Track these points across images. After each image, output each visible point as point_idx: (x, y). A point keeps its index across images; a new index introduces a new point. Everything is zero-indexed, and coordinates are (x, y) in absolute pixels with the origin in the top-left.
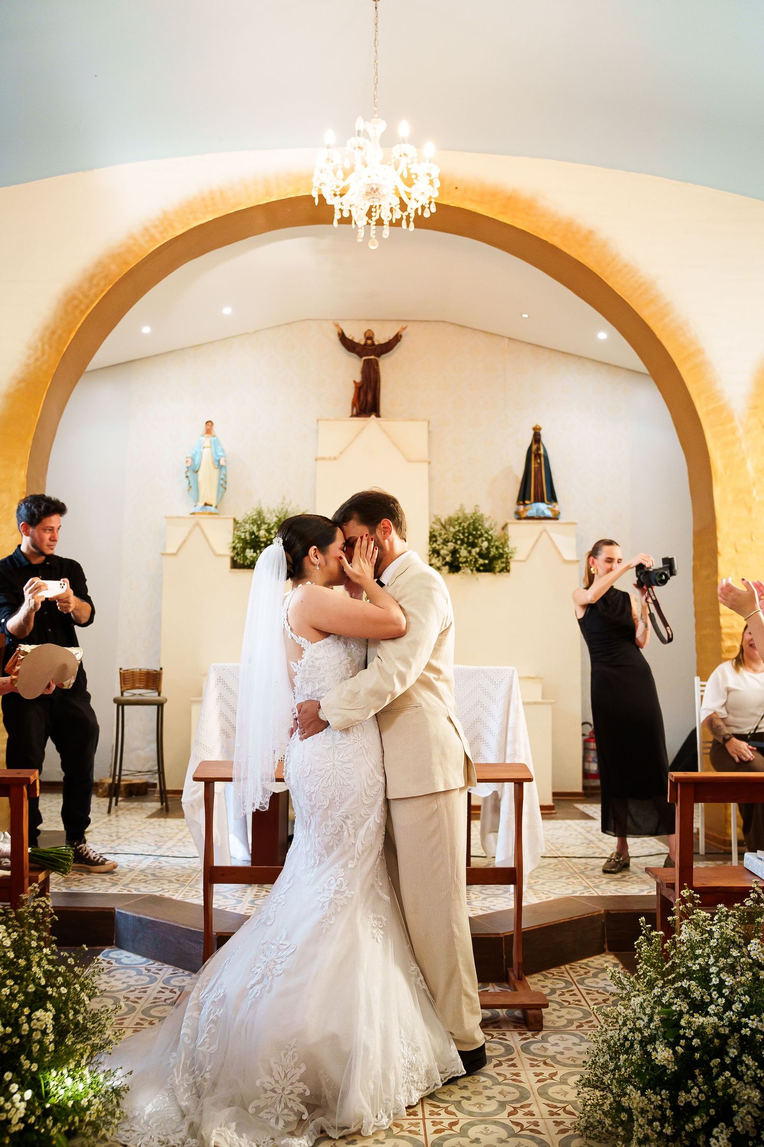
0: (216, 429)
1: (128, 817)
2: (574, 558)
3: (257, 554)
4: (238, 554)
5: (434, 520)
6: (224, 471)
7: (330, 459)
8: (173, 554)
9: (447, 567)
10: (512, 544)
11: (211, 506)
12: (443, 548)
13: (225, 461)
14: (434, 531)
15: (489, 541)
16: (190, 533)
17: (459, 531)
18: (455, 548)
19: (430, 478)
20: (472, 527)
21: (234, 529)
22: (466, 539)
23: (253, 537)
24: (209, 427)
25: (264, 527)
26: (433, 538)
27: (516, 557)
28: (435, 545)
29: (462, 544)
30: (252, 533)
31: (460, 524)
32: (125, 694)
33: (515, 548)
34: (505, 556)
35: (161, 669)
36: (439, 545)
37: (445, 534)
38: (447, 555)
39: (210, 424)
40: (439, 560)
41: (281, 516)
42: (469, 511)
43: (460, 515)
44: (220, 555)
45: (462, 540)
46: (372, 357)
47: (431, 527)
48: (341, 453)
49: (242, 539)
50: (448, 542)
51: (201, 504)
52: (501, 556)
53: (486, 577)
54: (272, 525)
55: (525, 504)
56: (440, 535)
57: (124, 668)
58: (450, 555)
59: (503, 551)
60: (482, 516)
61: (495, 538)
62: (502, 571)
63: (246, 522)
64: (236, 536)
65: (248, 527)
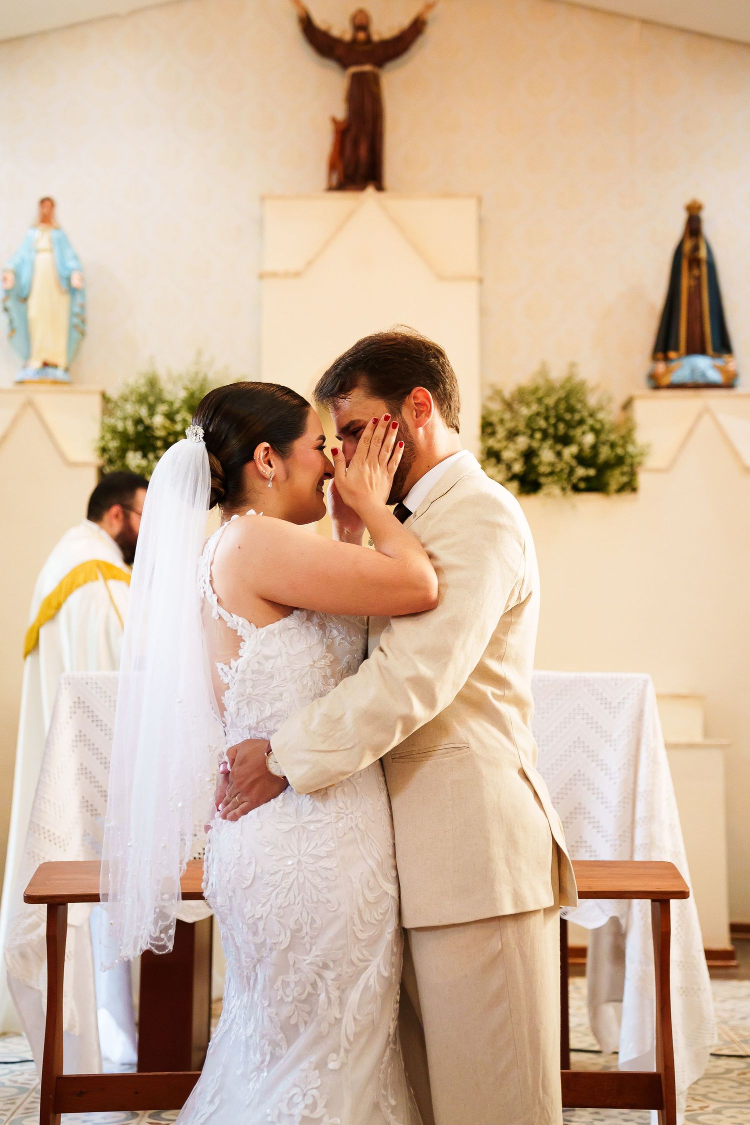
0: (61, 214)
3: (149, 460)
4: (111, 461)
5: (488, 392)
6: (79, 299)
7: (287, 275)
9: (516, 483)
10: (641, 437)
11: (55, 366)
12: (506, 448)
13: (82, 279)
14: (489, 413)
15: (597, 432)
16: (15, 421)
17: (538, 414)
18: (529, 446)
19: (483, 312)
20: (562, 406)
21: (103, 413)
22: (551, 431)
23: (140, 428)
24: (45, 211)
25: (162, 408)
26: (487, 427)
27: (650, 462)
28: (491, 442)
29: (543, 439)
30: (138, 421)
31: (540, 401)
33: (647, 445)
34: (628, 461)
36: (499, 441)
37: (510, 420)
38: (516, 460)
39: (48, 204)
40: (501, 470)
41: (195, 387)
42: (557, 374)
43: (541, 382)
44: (77, 465)
45: (544, 432)
46: (367, 67)
47: (484, 407)
48: (309, 264)
49: (119, 432)
50: (516, 435)
51: (36, 364)
52: (620, 461)
53: (591, 502)
54: (177, 404)
55: (667, 359)
56: (502, 421)
58: (521, 460)
59: (624, 450)
60: (583, 384)
61: (607, 426)
62: (621, 489)
63: (125, 399)
64: (106, 427)
65: (129, 408)
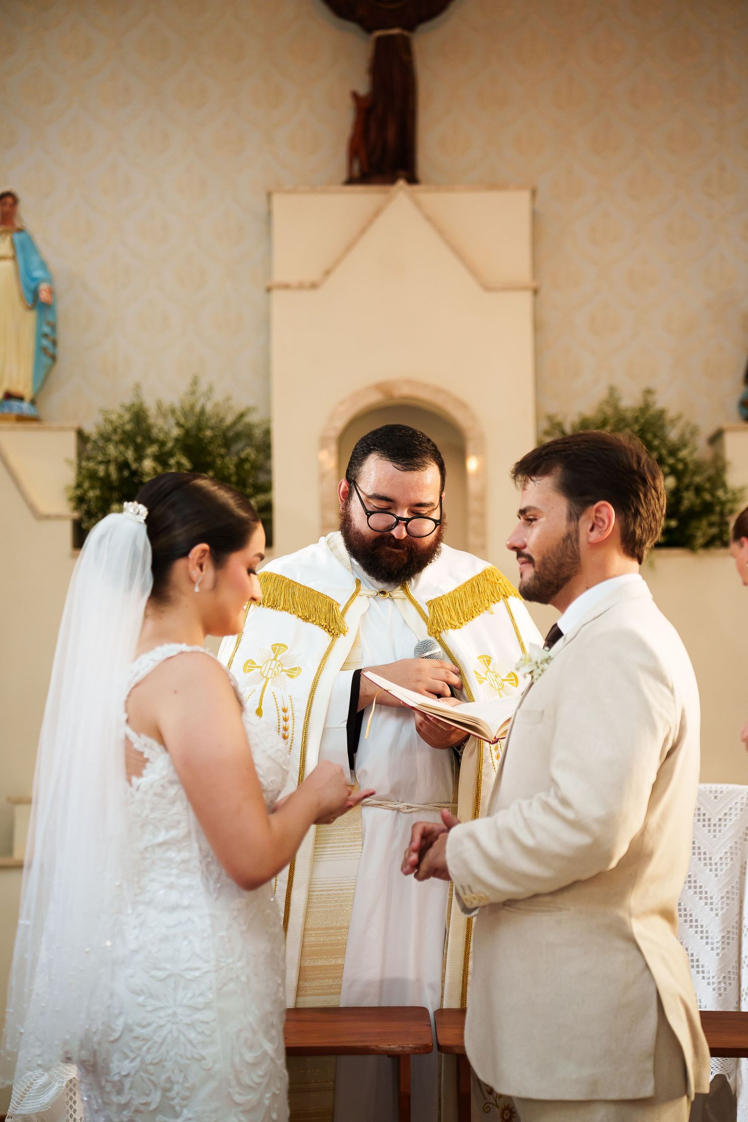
4: (88, 514)
5: (545, 425)
6: (49, 317)
7: (301, 287)
11: (21, 398)
13: (52, 291)
15: (677, 474)
19: (538, 327)
21: (80, 456)
23: (126, 473)
24: (8, 210)
25: (152, 449)
30: (124, 465)
33: (742, 490)
34: (718, 509)
39: (9, 200)
41: (190, 423)
42: (630, 401)
43: (609, 411)
44: (48, 517)
46: (396, 31)
48: (326, 272)
49: (100, 479)
52: (707, 508)
53: (674, 560)
54: (170, 445)
59: (713, 495)
60: (661, 414)
61: (691, 466)
62: (709, 544)
63: (107, 439)
64: (84, 472)
65: (112, 450)
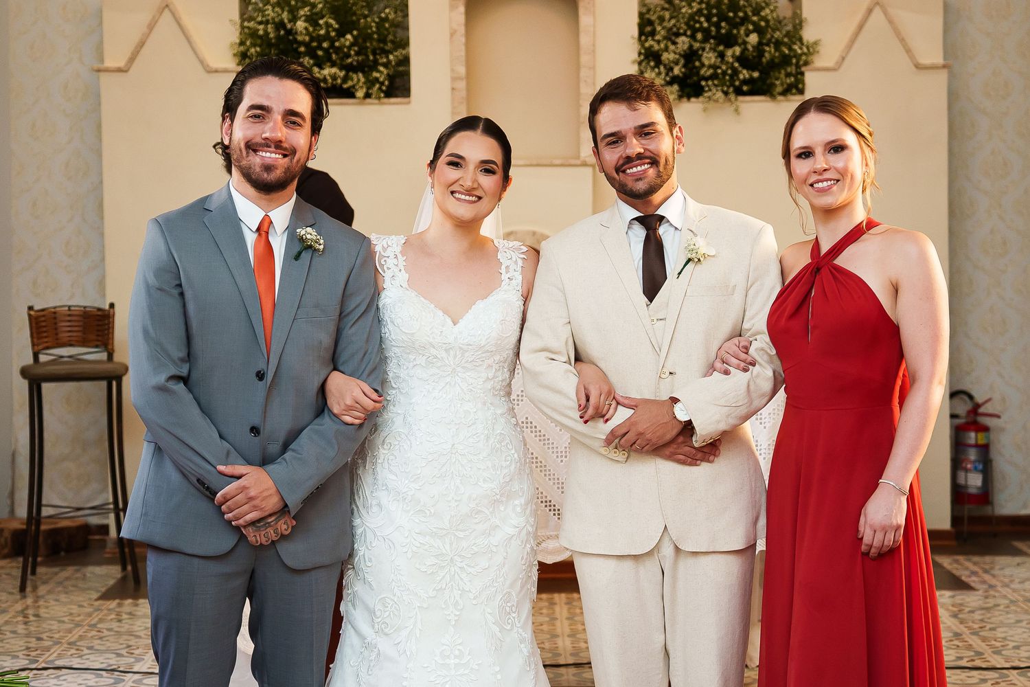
1: (63, 597)
2: (940, 60)
8: (119, 70)
9: (676, 87)
10: (808, 35)
12: (666, 49)
14: (649, 11)
15: (759, 31)
16: (151, 27)
17: (700, 12)
18: (691, 47)
21: (242, 14)
22: (713, 29)
23: (282, 32)
25: (305, 11)
26: (646, 27)
27: (819, 61)
28: (650, 43)
29: (705, 40)
30: (280, 25)
32: (43, 358)
33: (816, 43)
34: (794, 61)
35: (112, 305)
36: (659, 42)
37: (671, 18)
38: (677, 63)
40: (659, 73)
44: (216, 71)
45: (706, 32)
47: (642, 3)
49: (260, 37)
50: (678, 35)
53: (754, 106)
54: (319, 7)
56: (662, 19)
57: (37, 307)
58: (682, 62)
59: (790, 49)
61: (772, 23)
62: (785, 92)
64: (246, 31)
65: (269, 11)
